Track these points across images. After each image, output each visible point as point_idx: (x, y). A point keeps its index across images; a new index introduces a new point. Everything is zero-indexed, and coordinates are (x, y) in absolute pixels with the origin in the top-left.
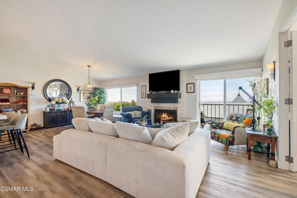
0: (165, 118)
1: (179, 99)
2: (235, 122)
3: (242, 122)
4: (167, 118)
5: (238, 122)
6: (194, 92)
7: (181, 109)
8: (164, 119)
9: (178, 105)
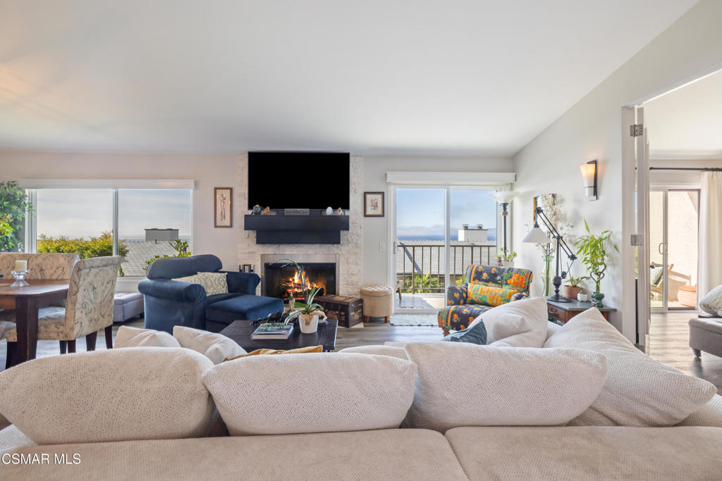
0: (299, 286)
1: (343, 233)
2: (490, 284)
3: (507, 284)
4: (306, 286)
5: (497, 285)
6: (383, 216)
7: (350, 260)
8: (296, 290)
9: (341, 250)
